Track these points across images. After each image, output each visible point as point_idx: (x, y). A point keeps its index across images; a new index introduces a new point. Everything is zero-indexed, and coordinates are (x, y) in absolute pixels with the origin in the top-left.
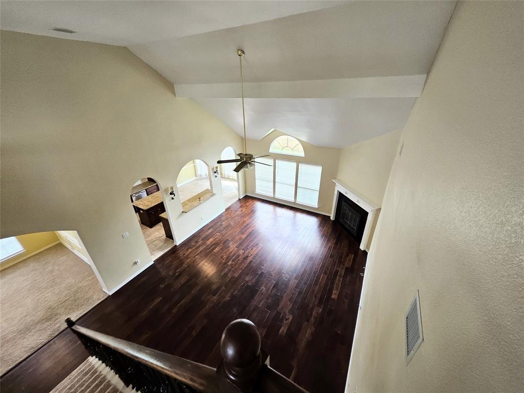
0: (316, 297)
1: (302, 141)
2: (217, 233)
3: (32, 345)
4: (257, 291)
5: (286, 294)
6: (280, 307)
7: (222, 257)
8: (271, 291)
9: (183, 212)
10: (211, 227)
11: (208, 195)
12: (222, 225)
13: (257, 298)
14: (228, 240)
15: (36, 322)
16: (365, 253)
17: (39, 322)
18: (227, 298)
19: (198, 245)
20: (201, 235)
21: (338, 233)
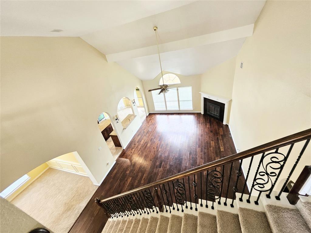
0: (213, 153)
1: (177, 74)
2: (144, 137)
3: (66, 226)
4: (182, 159)
5: (198, 156)
6: (198, 163)
7: (154, 148)
8: (190, 157)
9: (123, 129)
10: (139, 134)
11: (132, 117)
12: (144, 132)
13: (183, 162)
14: (152, 139)
15: (61, 214)
16: (227, 126)
17: (63, 213)
18: (168, 167)
19: (136, 146)
20: (136, 140)
21: (209, 120)
